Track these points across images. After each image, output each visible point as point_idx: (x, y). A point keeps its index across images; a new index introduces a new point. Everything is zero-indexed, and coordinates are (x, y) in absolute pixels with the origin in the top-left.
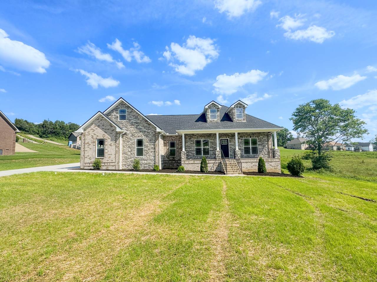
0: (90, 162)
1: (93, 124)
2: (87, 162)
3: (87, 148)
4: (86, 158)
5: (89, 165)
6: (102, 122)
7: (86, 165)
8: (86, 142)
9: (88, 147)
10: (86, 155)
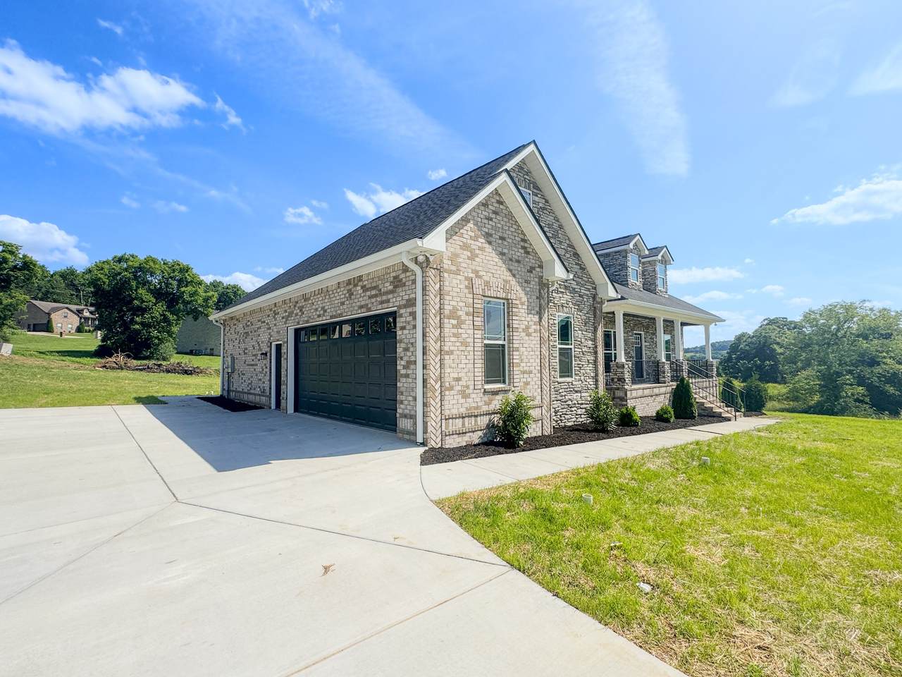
0: (463, 410)
1: (468, 221)
2: (455, 412)
3: (453, 339)
4: (451, 388)
5: (463, 424)
6: (499, 221)
7: (451, 429)
8: (447, 308)
9: (455, 335)
10: (450, 374)
